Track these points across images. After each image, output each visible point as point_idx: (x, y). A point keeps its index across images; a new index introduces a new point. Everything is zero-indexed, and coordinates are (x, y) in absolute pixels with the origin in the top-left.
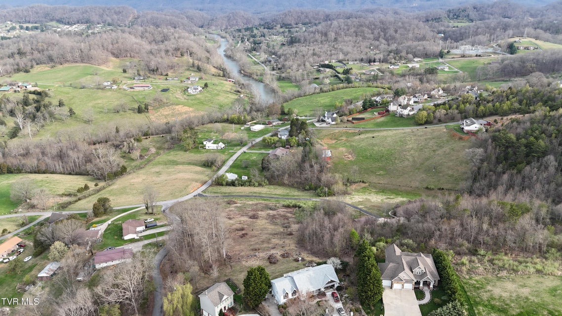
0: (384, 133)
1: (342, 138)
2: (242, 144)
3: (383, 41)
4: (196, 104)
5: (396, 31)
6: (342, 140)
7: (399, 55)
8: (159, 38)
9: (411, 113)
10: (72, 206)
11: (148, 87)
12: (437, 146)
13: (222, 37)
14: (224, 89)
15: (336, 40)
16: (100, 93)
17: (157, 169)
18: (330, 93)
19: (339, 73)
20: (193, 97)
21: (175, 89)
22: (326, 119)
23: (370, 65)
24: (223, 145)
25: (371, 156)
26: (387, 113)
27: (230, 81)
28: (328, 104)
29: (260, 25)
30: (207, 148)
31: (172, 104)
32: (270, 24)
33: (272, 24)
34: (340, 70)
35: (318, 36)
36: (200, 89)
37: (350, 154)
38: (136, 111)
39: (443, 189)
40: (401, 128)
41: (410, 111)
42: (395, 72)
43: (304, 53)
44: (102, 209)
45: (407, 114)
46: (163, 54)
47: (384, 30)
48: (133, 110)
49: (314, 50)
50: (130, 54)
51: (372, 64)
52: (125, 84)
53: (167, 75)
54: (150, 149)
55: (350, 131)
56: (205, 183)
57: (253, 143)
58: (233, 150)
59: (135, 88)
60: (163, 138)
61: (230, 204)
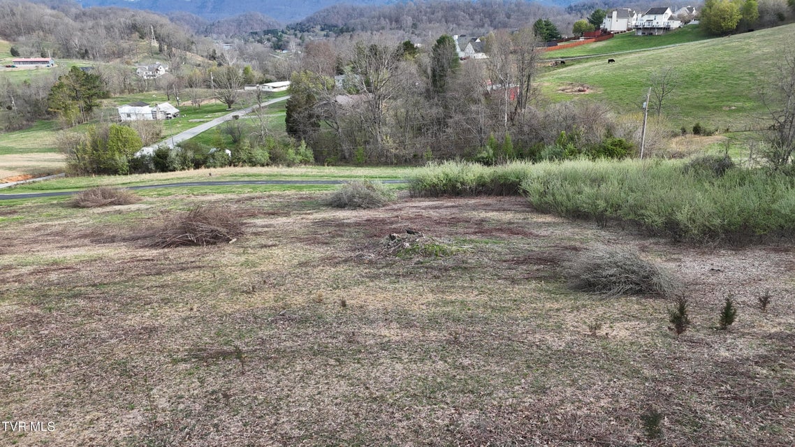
2: (230, 107)
9: (675, 26)
13: (227, 43)
15: (415, 26)
24: (173, 110)
26: (608, 36)
30: (123, 119)
32: (304, 25)
33: (307, 25)
35: (384, 22)
36: (163, 70)
41: (671, 18)
45: (665, 25)
47: (490, 15)
56: (49, 174)
57: (263, 105)
58: (203, 118)
59: (16, 65)
60: (8, 112)
61: (83, 207)
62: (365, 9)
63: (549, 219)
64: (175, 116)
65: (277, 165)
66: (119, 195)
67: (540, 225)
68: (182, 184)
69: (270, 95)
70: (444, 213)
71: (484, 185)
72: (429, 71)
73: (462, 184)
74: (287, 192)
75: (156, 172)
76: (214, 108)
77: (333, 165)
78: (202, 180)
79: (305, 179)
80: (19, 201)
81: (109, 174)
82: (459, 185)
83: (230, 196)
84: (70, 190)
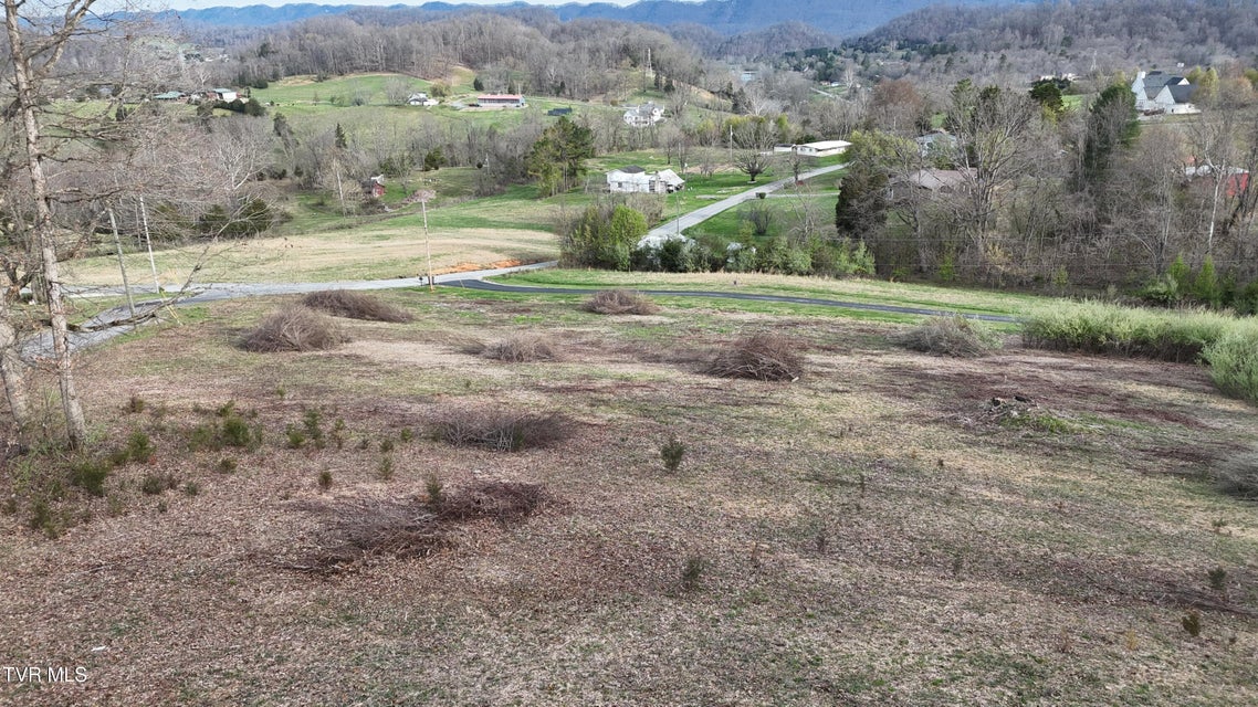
2: (753, 180)
16: (391, 114)
17: (388, 232)
24: (677, 181)
29: (844, 45)
30: (613, 190)
32: (871, 41)
33: (877, 40)
52: (461, 97)
54: (419, 192)
56: (537, 262)
57: (800, 177)
58: (715, 194)
59: (481, 104)
60: (478, 172)
61: (600, 313)
62: (980, 12)
63: (1236, 406)
64: (677, 189)
65: (822, 275)
66: (636, 301)
67: (1215, 414)
68: (701, 294)
69: (813, 162)
70: (1073, 376)
71: (1145, 342)
72: (1081, 144)
73: (1109, 337)
74: (841, 320)
75: (662, 271)
76: (731, 179)
77: (902, 281)
78: (724, 289)
79: (863, 301)
80: (522, 296)
81: (606, 269)
82: (1103, 338)
83: (766, 317)
84: (570, 287)
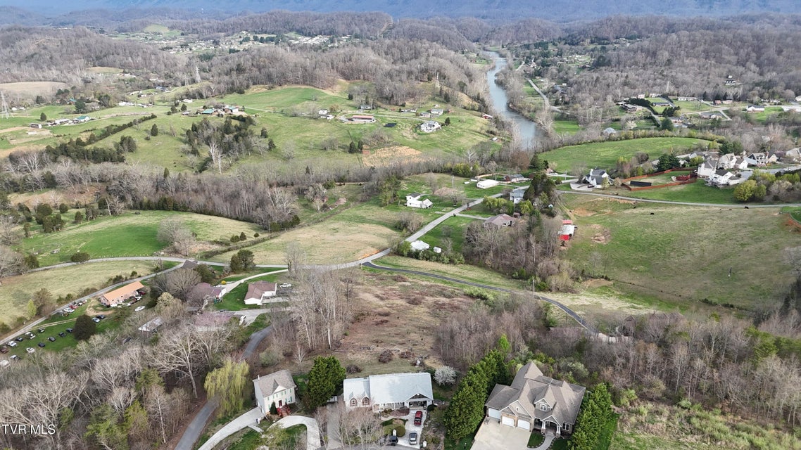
0: (675, 210)
1: (605, 211)
2: (455, 204)
3: (753, 67)
4: (427, 146)
5: (780, 52)
6: (605, 212)
7: (770, 91)
8: (407, 55)
9: (732, 183)
10: (218, 257)
11: (371, 119)
12: (752, 238)
13: (501, 56)
14: (473, 128)
15: (669, 62)
16: (312, 124)
17: (336, 226)
18: (621, 142)
19: (656, 114)
20: (425, 137)
21: (405, 124)
22: (589, 180)
23: (715, 104)
24: (431, 203)
25: (635, 241)
26: (693, 179)
27: (486, 117)
28: (611, 158)
29: (560, 38)
30: (408, 205)
31: (396, 145)
32: (576, 38)
33: (578, 37)
34: (660, 109)
35: (640, 57)
36: (437, 125)
37: (603, 235)
38: (347, 150)
39: (732, 306)
40: (705, 205)
41: (731, 178)
42: (754, 117)
43: (610, 81)
44: (242, 263)
45: (725, 183)
46: (404, 76)
47: (759, 50)
48: (344, 148)
49: (627, 77)
50: (364, 76)
51: (718, 102)
52: (344, 113)
53: (403, 105)
54: (340, 199)
55: (621, 202)
56: (383, 250)
57: (470, 206)
58: (441, 211)
59: (354, 120)
61: (397, 281)
62: (641, 21)
64: (430, 207)
65: (449, 264)
75: (415, 259)
79: (451, 277)
81: (401, 257)
83: (428, 283)
84: (392, 267)
